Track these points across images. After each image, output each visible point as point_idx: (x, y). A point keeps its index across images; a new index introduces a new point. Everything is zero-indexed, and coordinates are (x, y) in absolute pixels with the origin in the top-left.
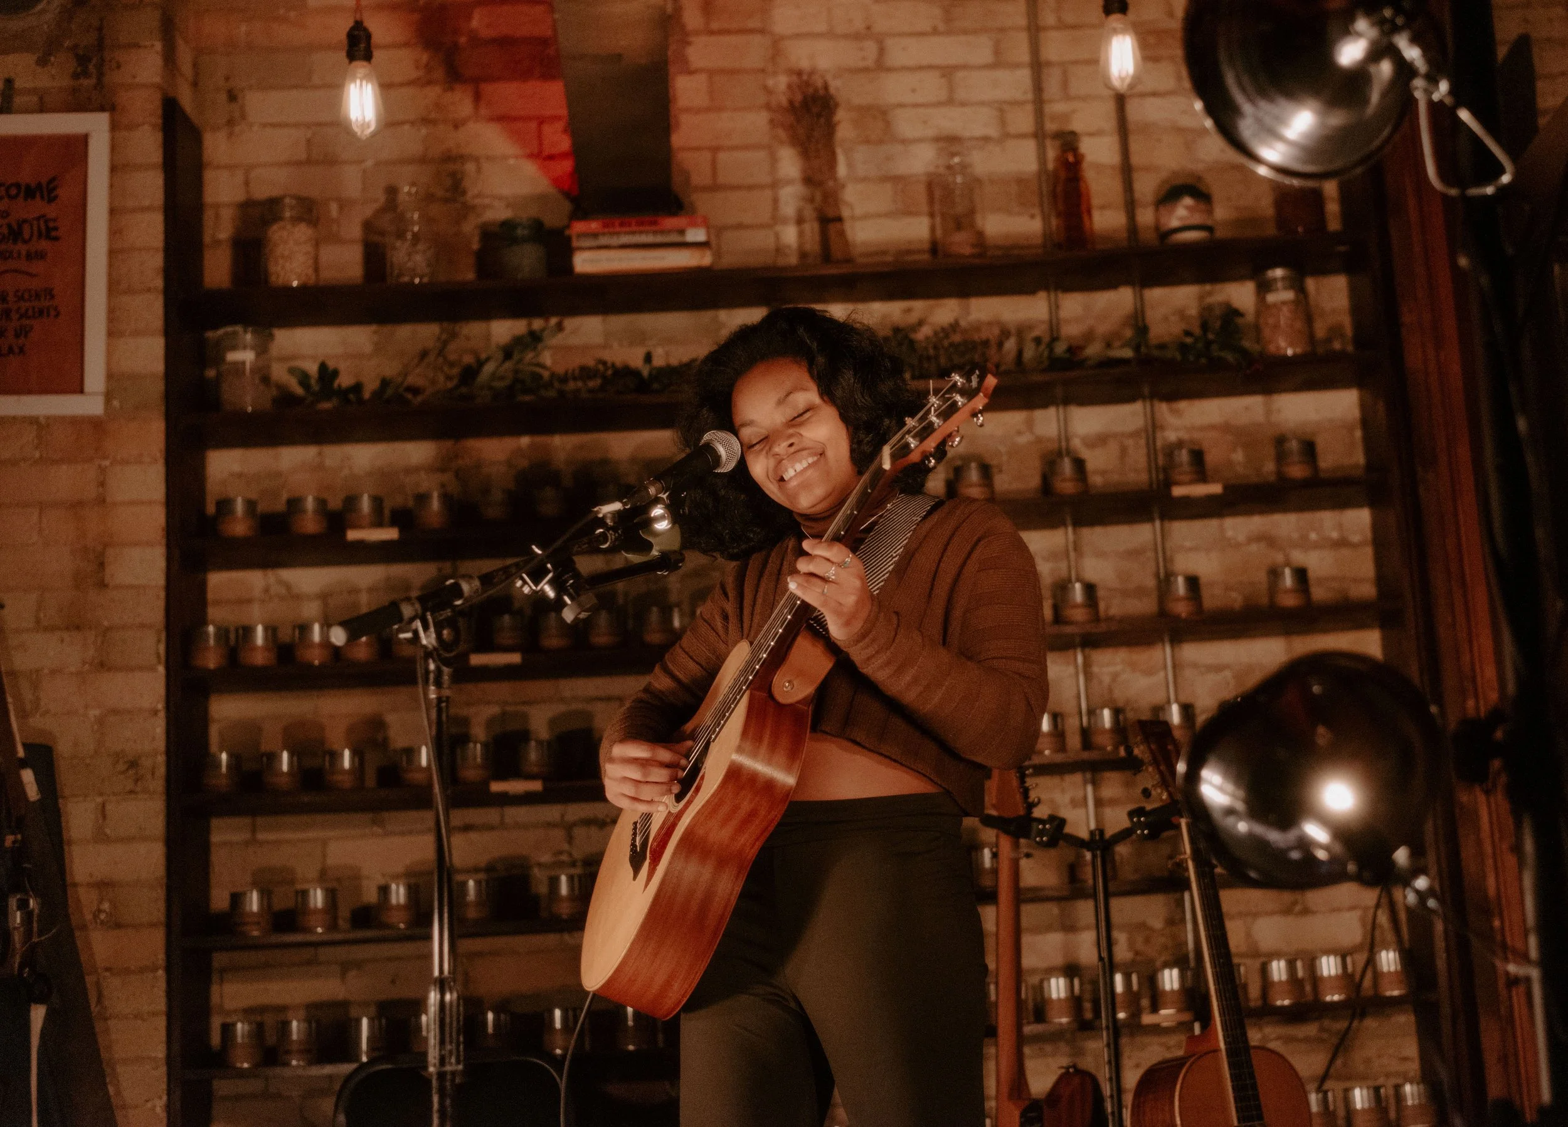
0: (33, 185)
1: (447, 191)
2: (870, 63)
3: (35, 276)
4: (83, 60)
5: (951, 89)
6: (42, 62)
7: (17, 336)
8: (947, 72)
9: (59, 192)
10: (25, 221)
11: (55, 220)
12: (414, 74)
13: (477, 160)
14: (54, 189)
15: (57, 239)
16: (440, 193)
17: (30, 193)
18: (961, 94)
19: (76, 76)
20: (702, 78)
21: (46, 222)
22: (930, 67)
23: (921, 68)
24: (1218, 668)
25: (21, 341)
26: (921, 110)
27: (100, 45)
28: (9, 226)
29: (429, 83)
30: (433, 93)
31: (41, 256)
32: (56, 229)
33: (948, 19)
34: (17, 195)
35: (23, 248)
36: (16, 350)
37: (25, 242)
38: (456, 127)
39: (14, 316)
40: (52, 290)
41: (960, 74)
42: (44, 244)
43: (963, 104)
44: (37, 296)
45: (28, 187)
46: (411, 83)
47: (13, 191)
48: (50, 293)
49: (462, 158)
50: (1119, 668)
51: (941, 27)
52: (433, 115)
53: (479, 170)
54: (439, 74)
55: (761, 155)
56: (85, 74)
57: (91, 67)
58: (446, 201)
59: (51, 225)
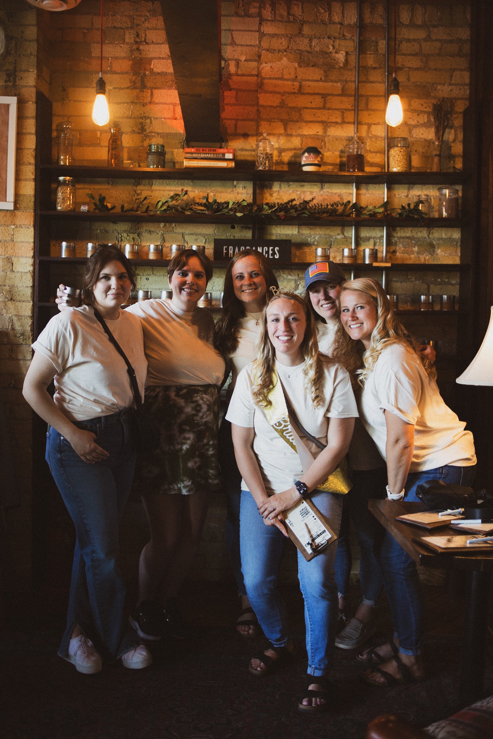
1: (139, 129)
2: (296, 91)
4: (8, 76)
5: (325, 103)
8: (324, 96)
13: (150, 118)
16: (137, 130)
18: (328, 105)
19: (6, 81)
20: (233, 93)
22: (318, 94)
23: (314, 94)
26: (313, 110)
27: (15, 70)
29: (134, 88)
30: (136, 92)
33: (326, 76)
38: (144, 106)
41: (329, 97)
43: (329, 109)
46: (128, 88)
51: (323, 78)
52: (135, 101)
53: (151, 122)
54: (138, 85)
55: (253, 123)
56: (9, 81)
57: (11, 78)
58: (139, 133)
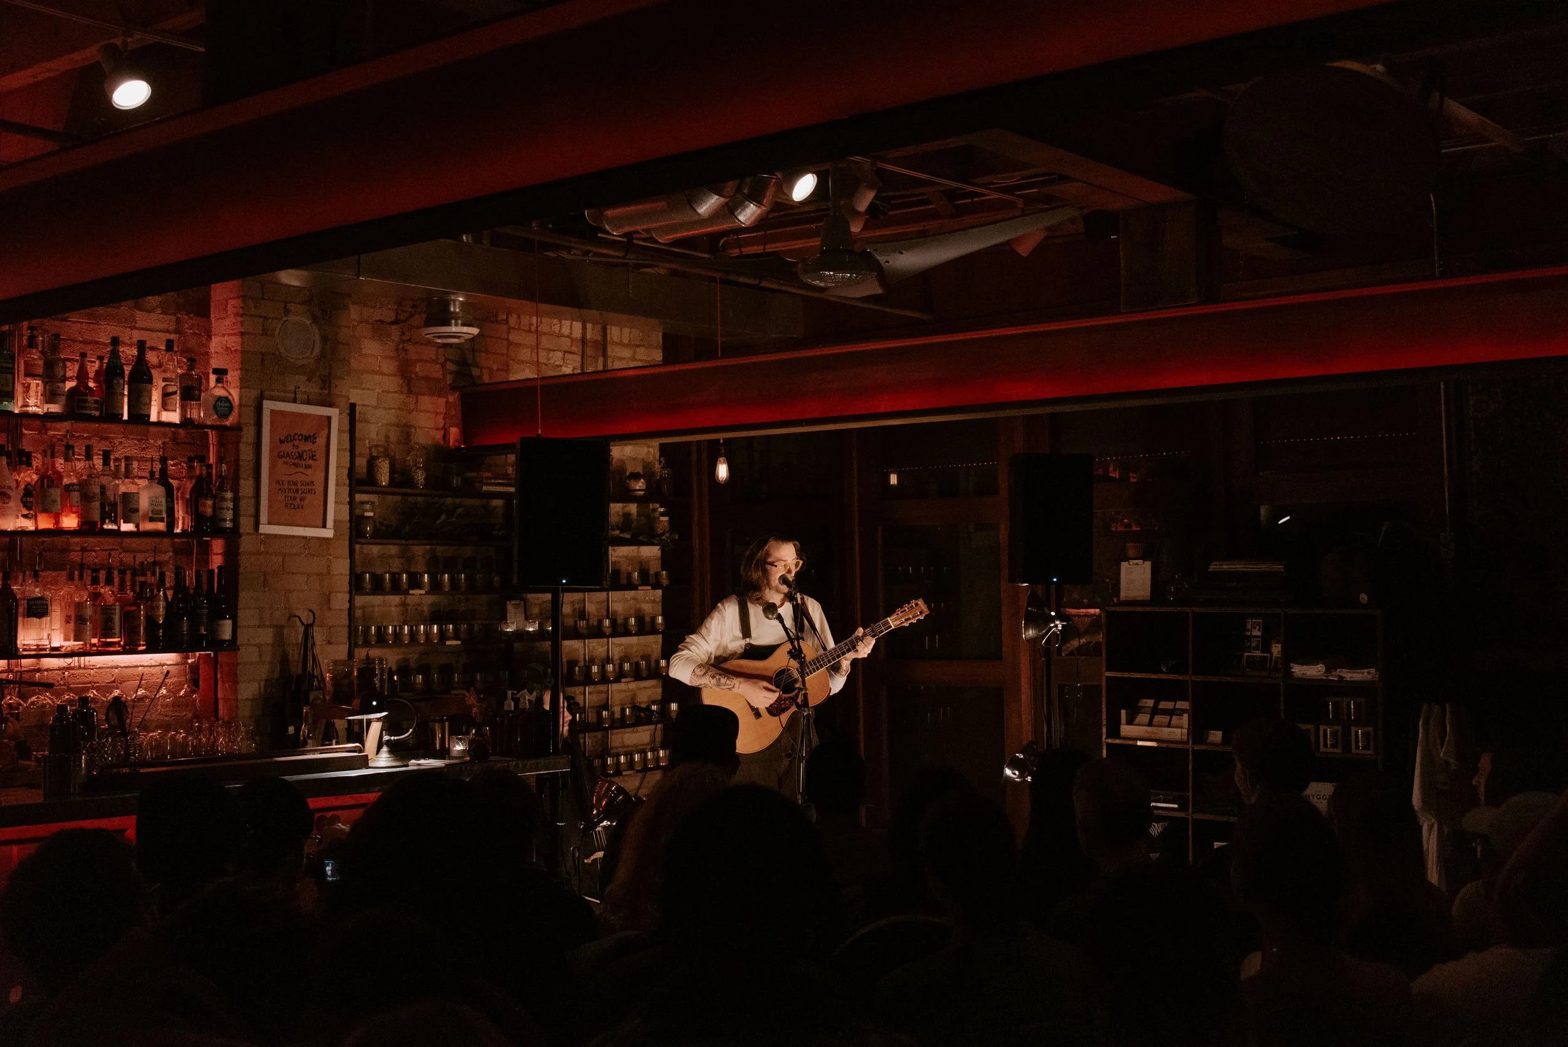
0: (307, 435)
3: (307, 475)
4: (324, 381)
6: (309, 380)
7: (301, 500)
9: (317, 440)
10: (304, 451)
11: (315, 452)
12: (397, 388)
14: (316, 438)
15: (316, 460)
17: (307, 439)
21: (312, 452)
24: (620, 645)
25: (302, 503)
28: (299, 453)
29: (402, 393)
30: (402, 397)
31: (308, 467)
32: (315, 456)
34: (302, 439)
35: (303, 462)
36: (301, 507)
37: (304, 460)
39: (300, 492)
40: (313, 482)
42: (311, 462)
44: (308, 485)
45: (305, 436)
47: (300, 438)
48: (312, 483)
49: (411, 426)
50: (595, 644)
54: (405, 389)
59: (314, 453)
